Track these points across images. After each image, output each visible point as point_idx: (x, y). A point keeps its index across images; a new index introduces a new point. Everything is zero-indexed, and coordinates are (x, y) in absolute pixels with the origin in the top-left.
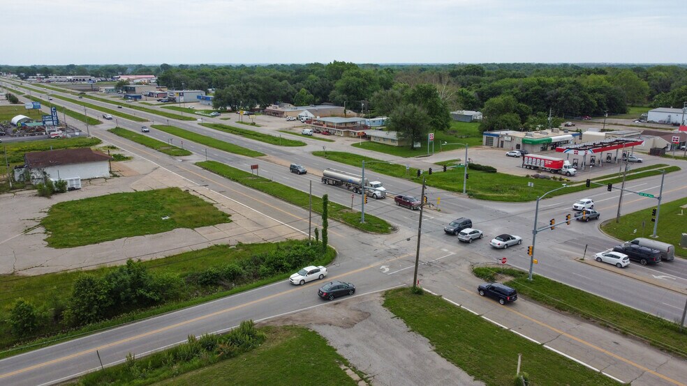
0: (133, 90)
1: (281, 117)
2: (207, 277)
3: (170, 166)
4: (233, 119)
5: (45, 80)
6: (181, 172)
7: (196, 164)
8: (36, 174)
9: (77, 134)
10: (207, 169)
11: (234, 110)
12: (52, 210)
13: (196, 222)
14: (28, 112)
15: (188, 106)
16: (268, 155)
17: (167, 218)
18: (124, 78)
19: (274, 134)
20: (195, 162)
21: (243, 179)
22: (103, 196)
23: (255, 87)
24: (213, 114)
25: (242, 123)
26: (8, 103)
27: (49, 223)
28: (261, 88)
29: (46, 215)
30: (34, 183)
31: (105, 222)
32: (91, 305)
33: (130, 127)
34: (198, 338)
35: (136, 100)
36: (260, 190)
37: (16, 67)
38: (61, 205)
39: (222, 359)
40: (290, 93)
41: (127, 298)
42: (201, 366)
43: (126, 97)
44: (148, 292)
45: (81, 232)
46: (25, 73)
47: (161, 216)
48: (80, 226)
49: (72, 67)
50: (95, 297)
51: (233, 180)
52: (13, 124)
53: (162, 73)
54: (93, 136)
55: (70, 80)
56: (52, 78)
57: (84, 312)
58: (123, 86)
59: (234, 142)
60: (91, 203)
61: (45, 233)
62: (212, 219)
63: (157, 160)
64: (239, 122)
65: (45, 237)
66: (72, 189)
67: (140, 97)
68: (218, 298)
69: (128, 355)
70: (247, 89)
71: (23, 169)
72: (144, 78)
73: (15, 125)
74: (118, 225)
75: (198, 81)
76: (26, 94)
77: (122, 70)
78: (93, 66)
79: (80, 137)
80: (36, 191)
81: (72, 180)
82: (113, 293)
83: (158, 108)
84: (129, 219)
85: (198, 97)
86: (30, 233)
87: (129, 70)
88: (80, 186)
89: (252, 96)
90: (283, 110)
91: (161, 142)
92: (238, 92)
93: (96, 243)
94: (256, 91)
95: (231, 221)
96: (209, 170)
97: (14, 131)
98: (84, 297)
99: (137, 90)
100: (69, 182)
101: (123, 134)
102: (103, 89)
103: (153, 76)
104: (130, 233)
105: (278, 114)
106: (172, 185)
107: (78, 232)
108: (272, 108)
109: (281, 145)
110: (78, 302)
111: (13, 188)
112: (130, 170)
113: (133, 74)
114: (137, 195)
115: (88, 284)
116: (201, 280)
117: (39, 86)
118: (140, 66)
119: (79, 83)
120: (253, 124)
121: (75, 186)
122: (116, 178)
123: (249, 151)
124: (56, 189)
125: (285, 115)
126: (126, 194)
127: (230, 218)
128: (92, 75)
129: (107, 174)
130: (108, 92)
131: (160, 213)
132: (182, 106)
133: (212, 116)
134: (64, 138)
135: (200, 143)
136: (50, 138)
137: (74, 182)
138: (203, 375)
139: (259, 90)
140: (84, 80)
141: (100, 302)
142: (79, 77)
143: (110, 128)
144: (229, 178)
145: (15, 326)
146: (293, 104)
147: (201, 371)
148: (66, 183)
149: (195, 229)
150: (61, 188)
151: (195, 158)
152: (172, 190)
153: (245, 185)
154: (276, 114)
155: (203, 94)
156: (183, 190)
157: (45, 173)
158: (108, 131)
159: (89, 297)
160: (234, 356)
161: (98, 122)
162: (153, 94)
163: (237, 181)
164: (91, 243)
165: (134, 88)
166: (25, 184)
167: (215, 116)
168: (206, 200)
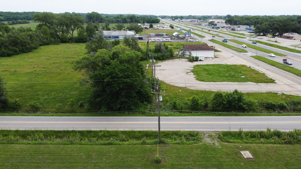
0: (216, 25)
1: (291, 39)
2: (269, 105)
3: (239, 56)
4: (265, 39)
5: (181, 21)
6: (244, 59)
7: (251, 56)
8: (187, 53)
9: (197, 40)
10: (257, 59)
11: (264, 35)
12: (194, 67)
13: (258, 81)
14: (178, 31)
15: (241, 32)
16: (289, 56)
17: (243, 77)
18: (210, 20)
19: (289, 47)
20: (250, 56)
21: (277, 65)
22: (213, 65)
23: (278, 24)
24: (254, 36)
25: (270, 41)
26: (170, 28)
27: (195, 72)
28: (281, 25)
29: (193, 69)
30: (186, 57)
31: (217, 74)
32: (220, 105)
33: (217, 39)
34: (272, 130)
35: (217, 29)
36: (287, 71)
37: (171, 16)
38: (198, 66)
39: (286, 143)
40: (297, 28)
41: (234, 106)
42: (275, 143)
43: (213, 28)
44: (244, 105)
45: (208, 77)
46: (174, 18)
47: (241, 76)
48: (207, 74)
49: (190, 16)
50: (222, 101)
51: (272, 65)
52: (173, 36)
53: (227, 19)
54: (203, 42)
55: (190, 21)
56: (183, 20)
57: (216, 106)
58: (212, 24)
59: (268, 49)
60: (209, 66)
61: (194, 75)
62: (266, 81)
63: (232, 53)
64: (268, 40)
65: (194, 76)
66: (200, 60)
67: (219, 28)
68: (276, 116)
69: (240, 129)
70: (273, 25)
71: (183, 51)
72: (220, 21)
73: (174, 36)
74: (222, 76)
75: (246, 21)
76: (176, 26)
77: (210, 17)
78: (198, 16)
79: (198, 42)
80: (187, 59)
81: (201, 57)
82: (229, 102)
83: (227, 33)
84: (227, 75)
85: (246, 29)
86: (189, 74)
87: (213, 17)
88: (203, 60)
89: (275, 28)
90: (293, 36)
91: (232, 46)
92: (268, 26)
93: (214, 82)
94: (278, 26)
95: (276, 83)
96: (258, 60)
97: (174, 38)
98: (218, 101)
99: (217, 25)
100: (200, 57)
101: (215, 42)
102: (203, 24)
103: (223, 20)
104: (228, 80)
105: (289, 38)
106: (242, 64)
107: (206, 76)
108: (286, 34)
109: (295, 52)
110: (215, 102)
111: (179, 58)
112: (221, 56)
113: (214, 19)
114: (227, 66)
115: (220, 96)
116: (266, 106)
117: (179, 23)
118: (217, 16)
119: (193, 22)
120: (276, 42)
121: (201, 59)
122: (216, 58)
123: (278, 53)
124: (195, 59)
125: (294, 38)
126: (223, 65)
127: (275, 81)
128: (198, 19)
129: (213, 57)
130: (205, 26)
131: (240, 74)
132: (238, 32)
133: (254, 37)
134: (192, 42)
135: (251, 48)
136: (187, 41)
137: (202, 58)
138: (277, 147)
139: (280, 26)
140: (195, 21)
141: (223, 104)
142: (193, 20)
143: (209, 39)
144: (270, 64)
145: (192, 106)
146: (298, 33)
147: (275, 145)
148: (199, 58)
149: (258, 83)
150: (196, 59)
151: (249, 54)
152: (243, 66)
153: (279, 68)
154: (288, 38)
155: (248, 27)
156: (248, 66)
157: (190, 53)
158: (209, 40)
159: (220, 101)
160: (292, 144)
161: (204, 37)
162: (224, 27)
163: (274, 66)
164: (212, 81)
165: (216, 24)
166: (182, 56)
167: (255, 37)
168: (260, 72)
